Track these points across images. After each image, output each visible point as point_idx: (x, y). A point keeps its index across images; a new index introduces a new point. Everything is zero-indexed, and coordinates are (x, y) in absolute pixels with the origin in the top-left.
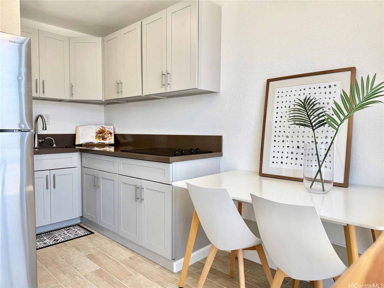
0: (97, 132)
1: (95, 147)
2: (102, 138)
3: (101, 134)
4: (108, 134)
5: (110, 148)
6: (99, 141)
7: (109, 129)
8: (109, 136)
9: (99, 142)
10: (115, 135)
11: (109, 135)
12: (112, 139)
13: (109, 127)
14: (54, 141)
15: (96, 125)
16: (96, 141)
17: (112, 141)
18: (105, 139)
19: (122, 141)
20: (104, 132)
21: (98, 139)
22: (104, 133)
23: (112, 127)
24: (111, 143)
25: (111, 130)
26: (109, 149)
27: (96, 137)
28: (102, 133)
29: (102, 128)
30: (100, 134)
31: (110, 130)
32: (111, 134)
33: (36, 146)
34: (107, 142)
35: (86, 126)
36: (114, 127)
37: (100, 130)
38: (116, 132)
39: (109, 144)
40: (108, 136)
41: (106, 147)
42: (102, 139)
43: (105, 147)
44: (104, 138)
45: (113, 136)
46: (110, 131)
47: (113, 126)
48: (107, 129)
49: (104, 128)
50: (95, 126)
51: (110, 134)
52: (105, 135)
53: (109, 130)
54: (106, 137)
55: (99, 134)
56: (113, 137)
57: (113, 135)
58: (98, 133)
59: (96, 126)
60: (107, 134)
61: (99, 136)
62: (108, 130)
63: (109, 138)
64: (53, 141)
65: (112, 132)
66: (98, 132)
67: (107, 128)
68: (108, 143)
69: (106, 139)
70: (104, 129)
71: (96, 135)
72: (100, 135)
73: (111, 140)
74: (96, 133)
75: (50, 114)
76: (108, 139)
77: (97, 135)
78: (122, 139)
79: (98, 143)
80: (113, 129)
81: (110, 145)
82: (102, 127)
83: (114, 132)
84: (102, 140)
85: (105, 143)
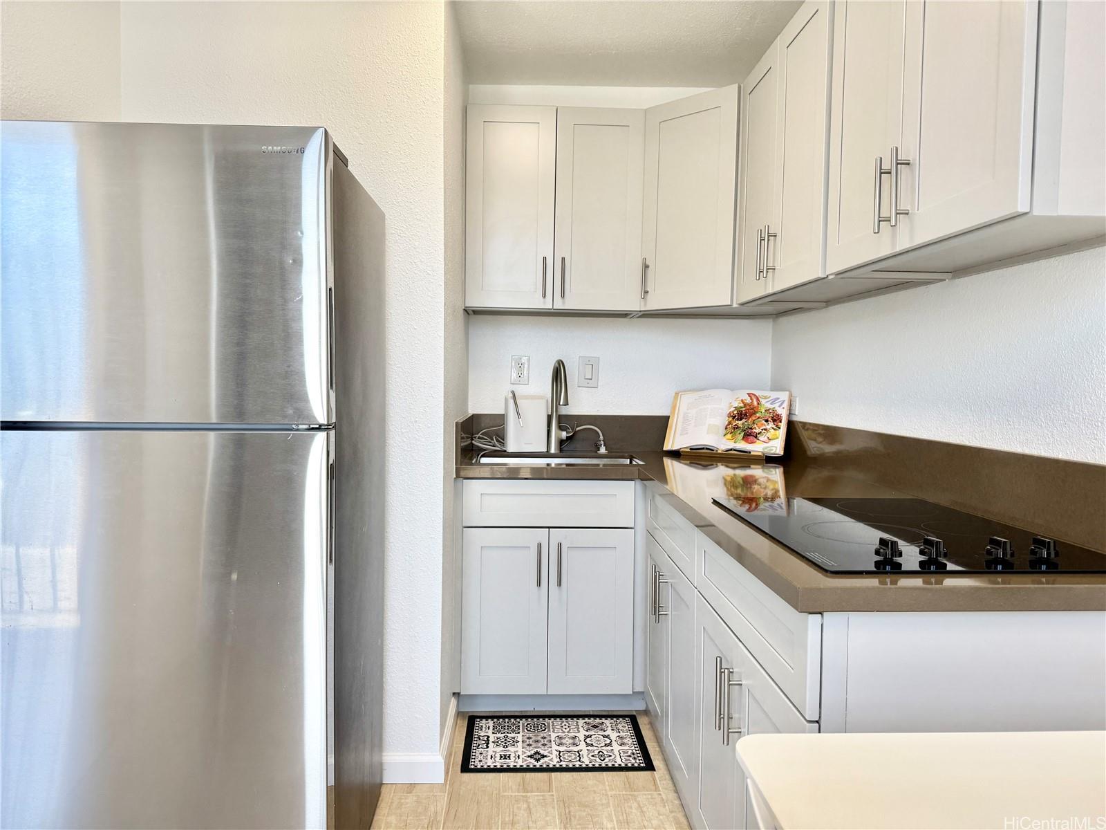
0: (733, 412)
1: (719, 464)
2: (742, 434)
3: (744, 421)
4: (767, 421)
5: (766, 470)
6: (731, 445)
7: (771, 404)
8: (768, 427)
9: (730, 447)
10: (791, 425)
11: (771, 425)
12: (777, 438)
13: (774, 395)
14: (601, 438)
15: (733, 388)
16: (723, 444)
17: (776, 446)
18: (751, 438)
19: (814, 446)
20: (755, 413)
21: (729, 436)
22: (754, 418)
23: (784, 396)
24: (772, 452)
25: (779, 406)
26: (764, 475)
27: (726, 428)
28: (746, 415)
29: (751, 399)
30: (741, 420)
31: (776, 406)
32: (776, 419)
33: (553, 451)
34: (757, 448)
35: (702, 393)
36: (791, 395)
37: (742, 405)
38: (797, 413)
39: (766, 456)
40: (764, 427)
41: (752, 466)
42: (743, 438)
43: (750, 467)
44: (750, 435)
45: (782, 428)
46: (777, 408)
47: (787, 393)
48: (766, 404)
49: (758, 399)
50: (730, 392)
51: (774, 421)
52: (754, 423)
53: (771, 407)
54: (758, 431)
55: (737, 420)
56: (782, 433)
57: (783, 425)
58: (734, 417)
59: (732, 390)
60: (763, 422)
61: (736, 427)
62: (769, 406)
63: (769, 435)
64: (599, 437)
65: (783, 413)
66: (735, 412)
67: (765, 398)
68: (760, 454)
69: (756, 437)
70: (755, 403)
71: (727, 423)
72: (740, 423)
73: (772, 443)
74: (729, 415)
75: (599, 358)
76: (761, 438)
77: (730, 423)
78: (820, 439)
79: (727, 451)
80: (786, 405)
81: (770, 460)
82: (749, 395)
83: (790, 414)
84: (743, 442)
85: (750, 452)
